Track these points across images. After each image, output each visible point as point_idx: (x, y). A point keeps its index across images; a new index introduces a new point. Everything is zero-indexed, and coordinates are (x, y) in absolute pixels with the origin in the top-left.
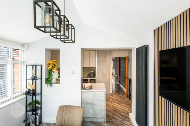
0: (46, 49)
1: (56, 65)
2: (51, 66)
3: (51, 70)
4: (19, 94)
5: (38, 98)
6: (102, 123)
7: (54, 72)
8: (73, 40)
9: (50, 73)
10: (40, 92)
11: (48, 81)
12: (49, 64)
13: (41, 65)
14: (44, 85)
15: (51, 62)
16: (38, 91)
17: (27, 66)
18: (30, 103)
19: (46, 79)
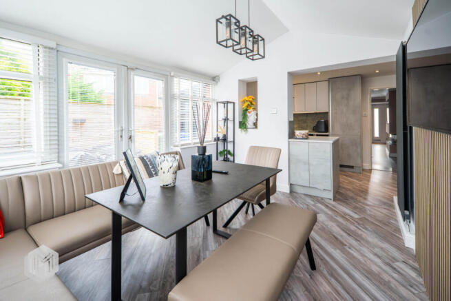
0: (239, 80)
1: (254, 103)
2: (246, 104)
3: (247, 110)
4: (210, 139)
5: (230, 148)
6: (326, 200)
7: (250, 113)
8: (262, 54)
9: (244, 114)
10: (232, 140)
11: (243, 125)
12: (244, 102)
13: (234, 103)
14: (238, 130)
15: (246, 98)
16: (230, 138)
17: (217, 103)
18: (221, 152)
19: (240, 123)
